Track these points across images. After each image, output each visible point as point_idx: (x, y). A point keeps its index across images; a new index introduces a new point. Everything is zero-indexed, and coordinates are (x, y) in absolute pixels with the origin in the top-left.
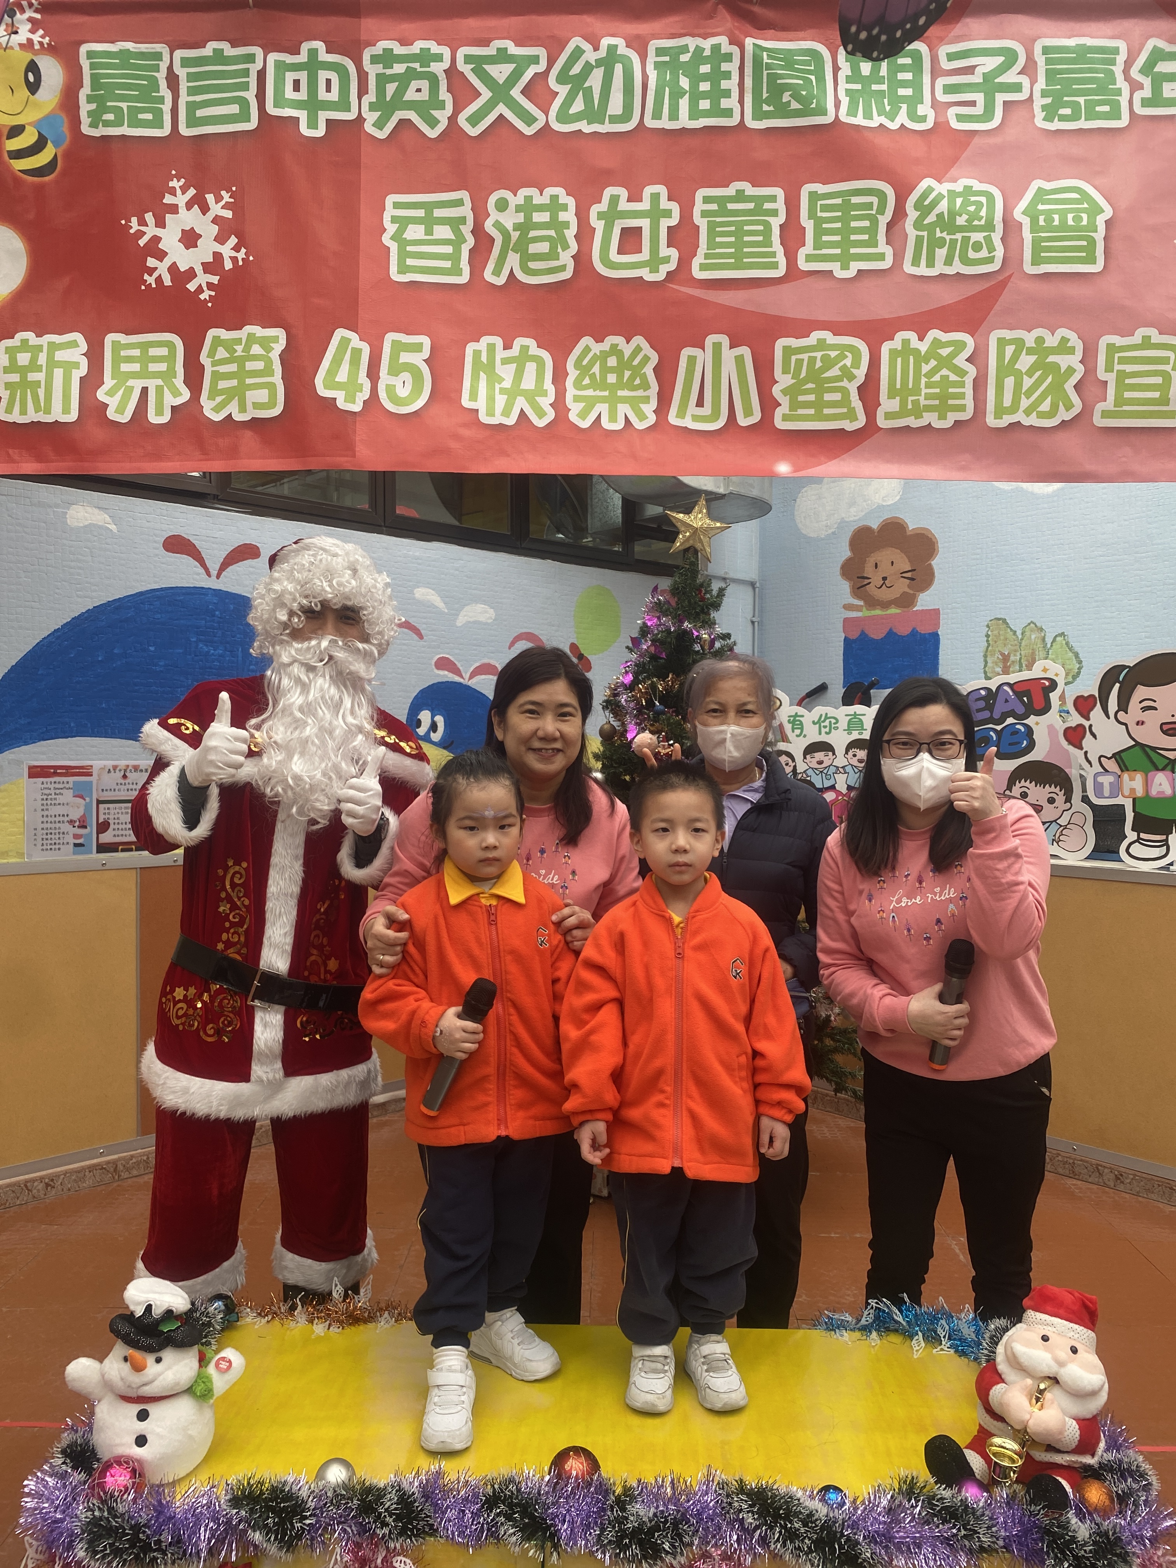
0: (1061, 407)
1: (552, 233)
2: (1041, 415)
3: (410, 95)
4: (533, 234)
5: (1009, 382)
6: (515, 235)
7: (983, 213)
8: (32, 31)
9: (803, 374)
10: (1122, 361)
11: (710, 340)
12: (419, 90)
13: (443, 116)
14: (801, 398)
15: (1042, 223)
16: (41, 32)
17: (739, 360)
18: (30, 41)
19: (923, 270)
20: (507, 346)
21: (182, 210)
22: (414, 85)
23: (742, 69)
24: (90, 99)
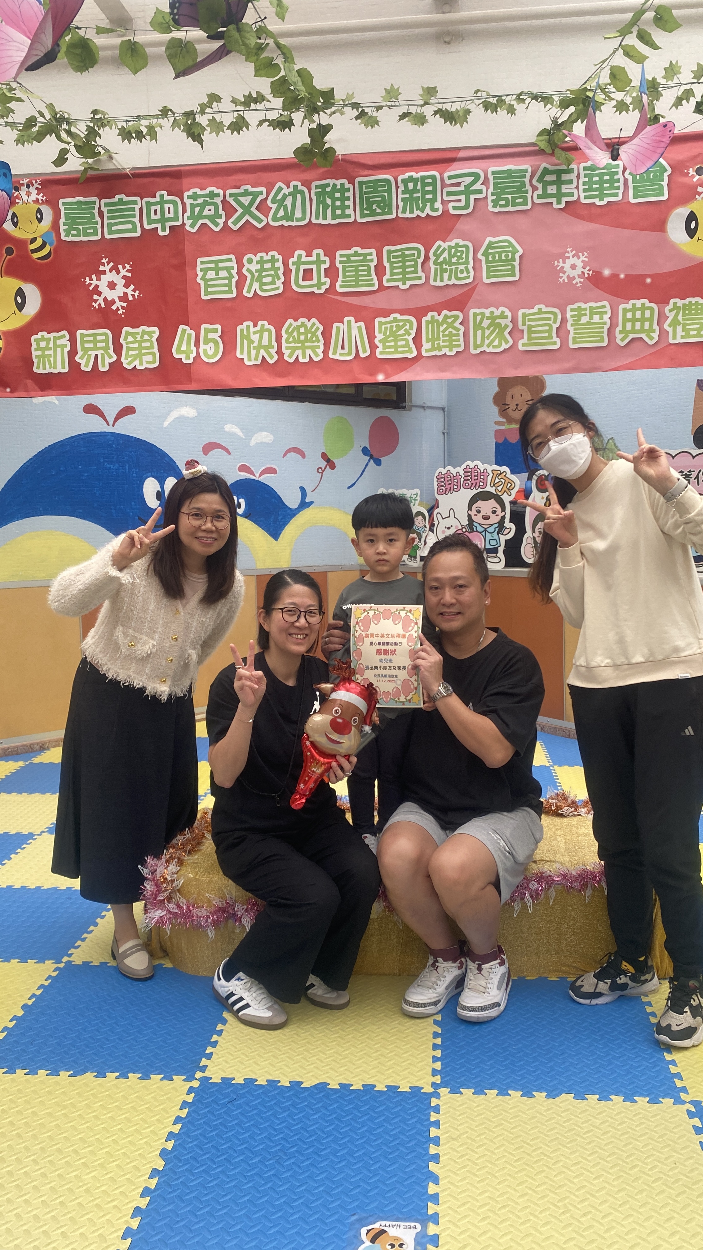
0: (503, 343)
1: (272, 272)
2: (494, 347)
3: (206, 212)
4: (264, 274)
5: (479, 333)
6: (256, 274)
7: (464, 256)
8: (38, 194)
9: (388, 334)
10: (529, 320)
11: (346, 319)
12: (210, 210)
13: (221, 221)
14: (388, 344)
15: (490, 259)
16: (42, 194)
17: (359, 328)
18: (37, 199)
19: (439, 283)
20: (255, 326)
21: (108, 272)
22: (207, 208)
23: (354, 194)
24: (64, 224)
